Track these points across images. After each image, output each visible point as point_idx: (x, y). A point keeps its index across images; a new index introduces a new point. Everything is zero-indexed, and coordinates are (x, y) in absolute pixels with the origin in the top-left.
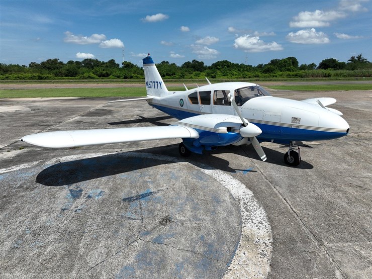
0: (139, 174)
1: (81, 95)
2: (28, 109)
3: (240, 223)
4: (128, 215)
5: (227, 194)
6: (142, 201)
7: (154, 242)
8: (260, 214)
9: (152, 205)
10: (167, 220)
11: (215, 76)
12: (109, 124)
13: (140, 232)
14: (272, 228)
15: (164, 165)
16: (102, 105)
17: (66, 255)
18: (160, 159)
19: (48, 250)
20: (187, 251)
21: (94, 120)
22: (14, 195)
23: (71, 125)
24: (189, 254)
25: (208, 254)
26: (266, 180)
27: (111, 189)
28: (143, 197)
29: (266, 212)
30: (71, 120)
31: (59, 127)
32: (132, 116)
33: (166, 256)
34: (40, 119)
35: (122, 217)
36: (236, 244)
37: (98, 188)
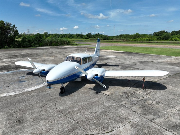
3: (8, 93)
4: (11, 83)
5: (27, 88)
8: (14, 94)
10: (9, 86)
14: (6, 96)
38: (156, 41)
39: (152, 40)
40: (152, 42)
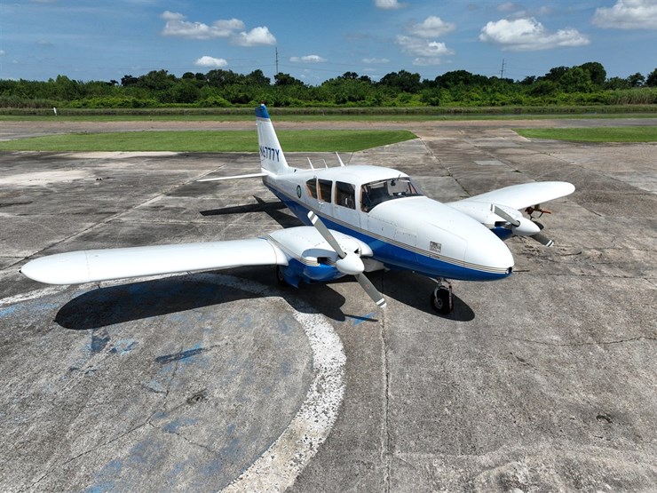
0: (199, 315)
1: (184, 147)
2: (92, 178)
3: (297, 410)
4: (152, 384)
5: (307, 359)
6: (181, 363)
7: (165, 430)
8: (335, 396)
9: (190, 371)
10: (200, 396)
11: (438, 101)
12: (202, 213)
13: (154, 412)
14: (337, 420)
15: (243, 300)
16: (208, 171)
17: (48, 438)
18: (244, 288)
19: (31, 428)
20: (201, 446)
21: (181, 205)
22: (19, 340)
23: (143, 214)
24: (200, 451)
25: (224, 453)
26: (381, 337)
27: (148, 340)
28: (185, 357)
29: (345, 394)
30: (148, 203)
31: (124, 216)
32: (244, 197)
33: (170, 451)
34: (102, 198)
35: (143, 387)
36: (270, 442)
37: (132, 336)
38: (159, 107)
39: (146, 105)
40: (147, 114)
